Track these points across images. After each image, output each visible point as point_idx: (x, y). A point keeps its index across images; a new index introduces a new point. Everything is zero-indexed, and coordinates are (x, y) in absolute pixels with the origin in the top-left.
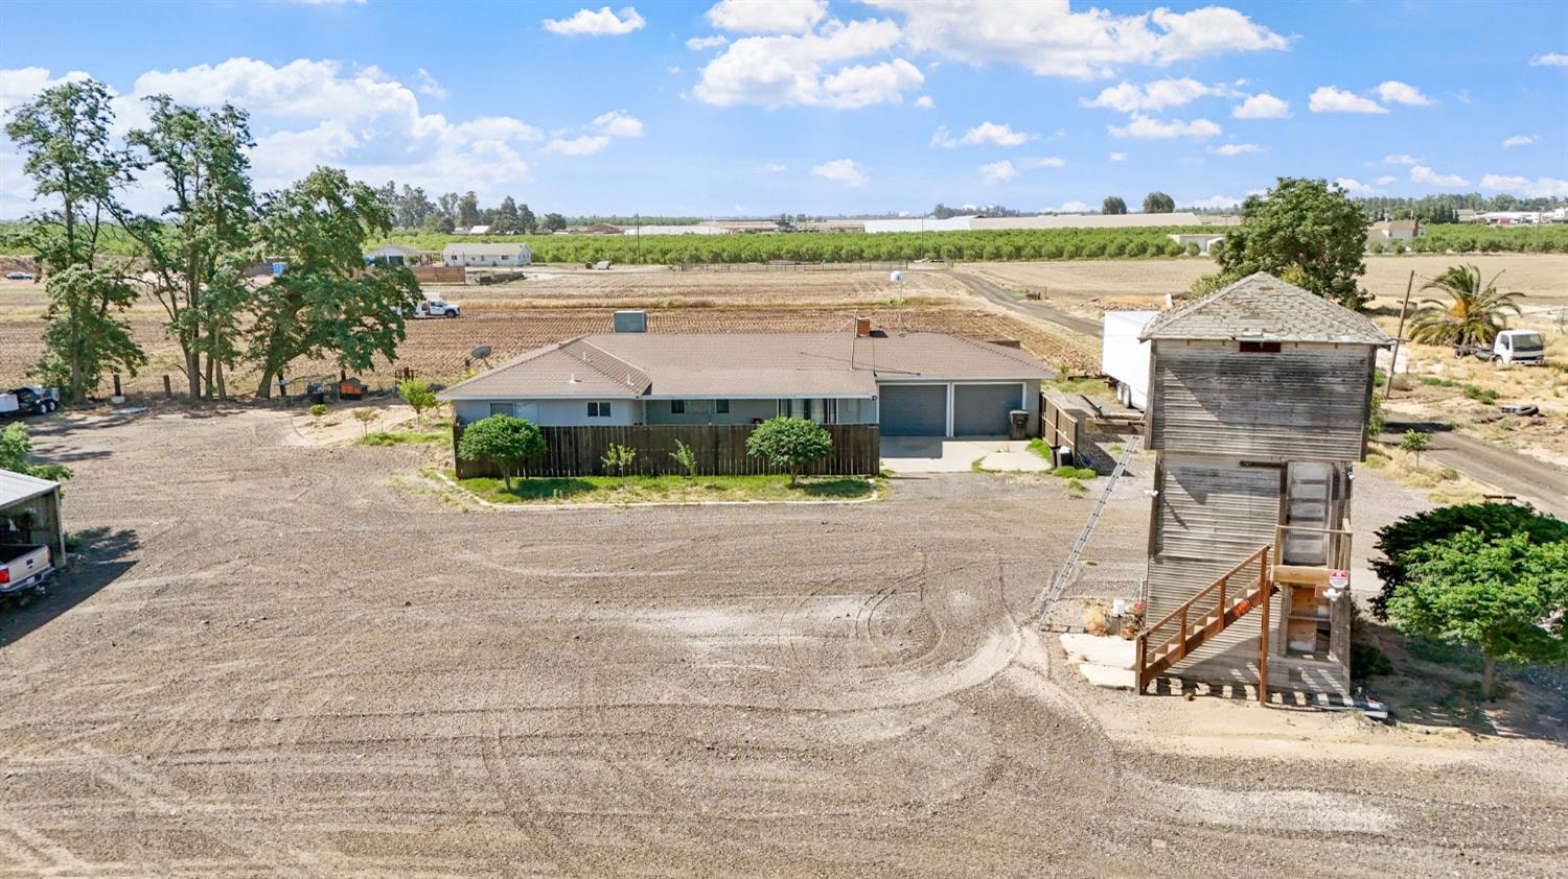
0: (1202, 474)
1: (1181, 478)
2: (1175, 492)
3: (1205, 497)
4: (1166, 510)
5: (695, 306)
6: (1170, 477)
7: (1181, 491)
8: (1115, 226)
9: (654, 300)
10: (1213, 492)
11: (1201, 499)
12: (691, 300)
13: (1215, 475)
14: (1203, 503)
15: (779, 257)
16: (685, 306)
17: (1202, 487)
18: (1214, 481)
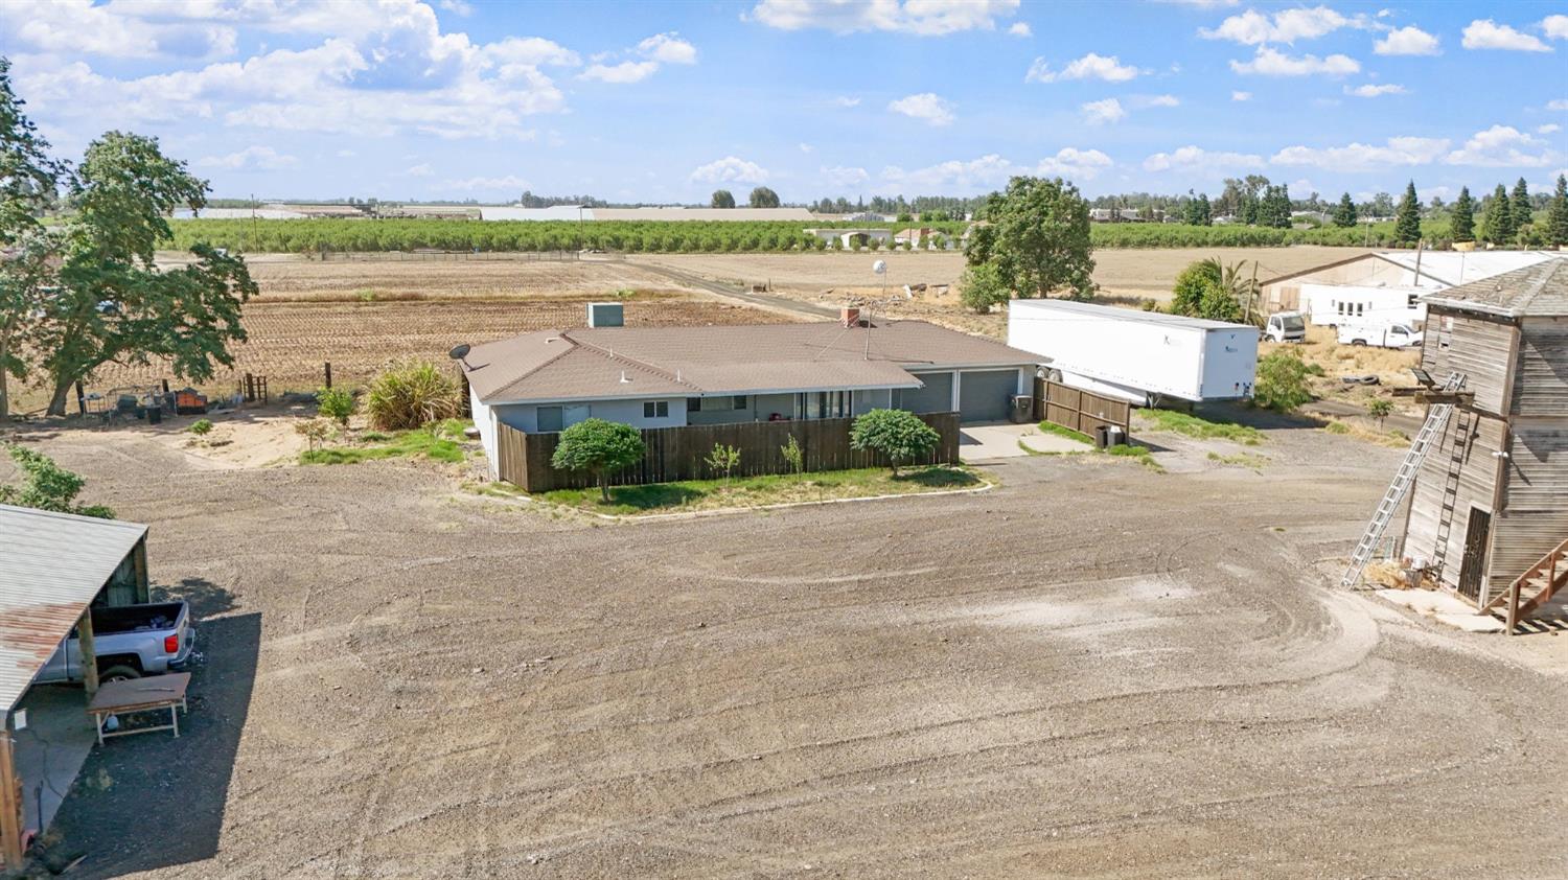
0: (1546, 436)
1: (1527, 439)
2: (1522, 452)
3: (1547, 455)
4: (1513, 469)
5: (404, 298)
6: (1518, 440)
7: (1527, 451)
8: (744, 219)
9: (354, 292)
10: (1554, 450)
11: (1543, 458)
12: (398, 292)
13: (1556, 435)
14: (1544, 461)
15: (424, 246)
16: (393, 299)
17: (1544, 447)
18: (1556, 440)
